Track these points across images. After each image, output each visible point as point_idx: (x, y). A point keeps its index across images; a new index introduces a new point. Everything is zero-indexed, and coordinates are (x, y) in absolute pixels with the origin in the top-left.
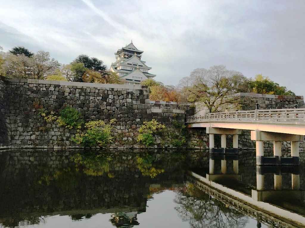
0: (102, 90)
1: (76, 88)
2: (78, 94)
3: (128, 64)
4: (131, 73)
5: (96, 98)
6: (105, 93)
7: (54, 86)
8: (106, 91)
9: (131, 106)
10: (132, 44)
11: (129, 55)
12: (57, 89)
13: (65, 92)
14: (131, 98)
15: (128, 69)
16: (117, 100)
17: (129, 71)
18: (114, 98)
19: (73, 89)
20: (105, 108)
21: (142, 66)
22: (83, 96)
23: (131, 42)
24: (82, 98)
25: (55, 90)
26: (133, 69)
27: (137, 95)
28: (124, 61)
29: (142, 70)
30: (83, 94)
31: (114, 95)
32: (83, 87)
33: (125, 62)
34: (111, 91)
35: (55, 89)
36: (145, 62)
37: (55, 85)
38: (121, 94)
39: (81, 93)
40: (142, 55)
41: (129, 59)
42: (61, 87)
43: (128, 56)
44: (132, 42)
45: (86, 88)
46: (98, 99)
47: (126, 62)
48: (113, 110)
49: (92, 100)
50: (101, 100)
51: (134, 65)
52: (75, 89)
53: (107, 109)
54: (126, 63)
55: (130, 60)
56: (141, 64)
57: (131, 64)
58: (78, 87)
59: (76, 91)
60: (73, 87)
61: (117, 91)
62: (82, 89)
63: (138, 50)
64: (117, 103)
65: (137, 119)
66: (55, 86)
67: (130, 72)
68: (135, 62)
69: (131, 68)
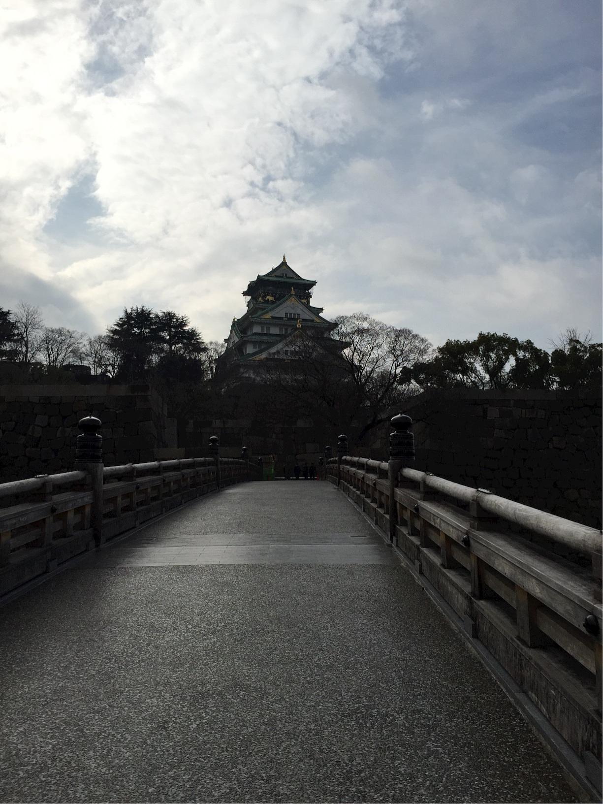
3: (273, 318)
4: (280, 341)
6: (26, 410)
8: (30, 405)
10: (284, 264)
11: (276, 294)
15: (274, 330)
16: (57, 430)
17: (274, 338)
18: (49, 425)
20: (22, 452)
21: (312, 321)
23: (282, 260)
26: (286, 330)
28: (264, 309)
31: (50, 417)
33: (264, 314)
34: (43, 403)
36: (321, 310)
40: (314, 291)
41: (278, 303)
43: (275, 297)
44: (284, 259)
47: (267, 312)
51: (290, 319)
54: (268, 316)
55: (280, 307)
56: (310, 317)
57: (281, 318)
63: (301, 279)
67: (278, 339)
68: (293, 312)
69: (281, 329)
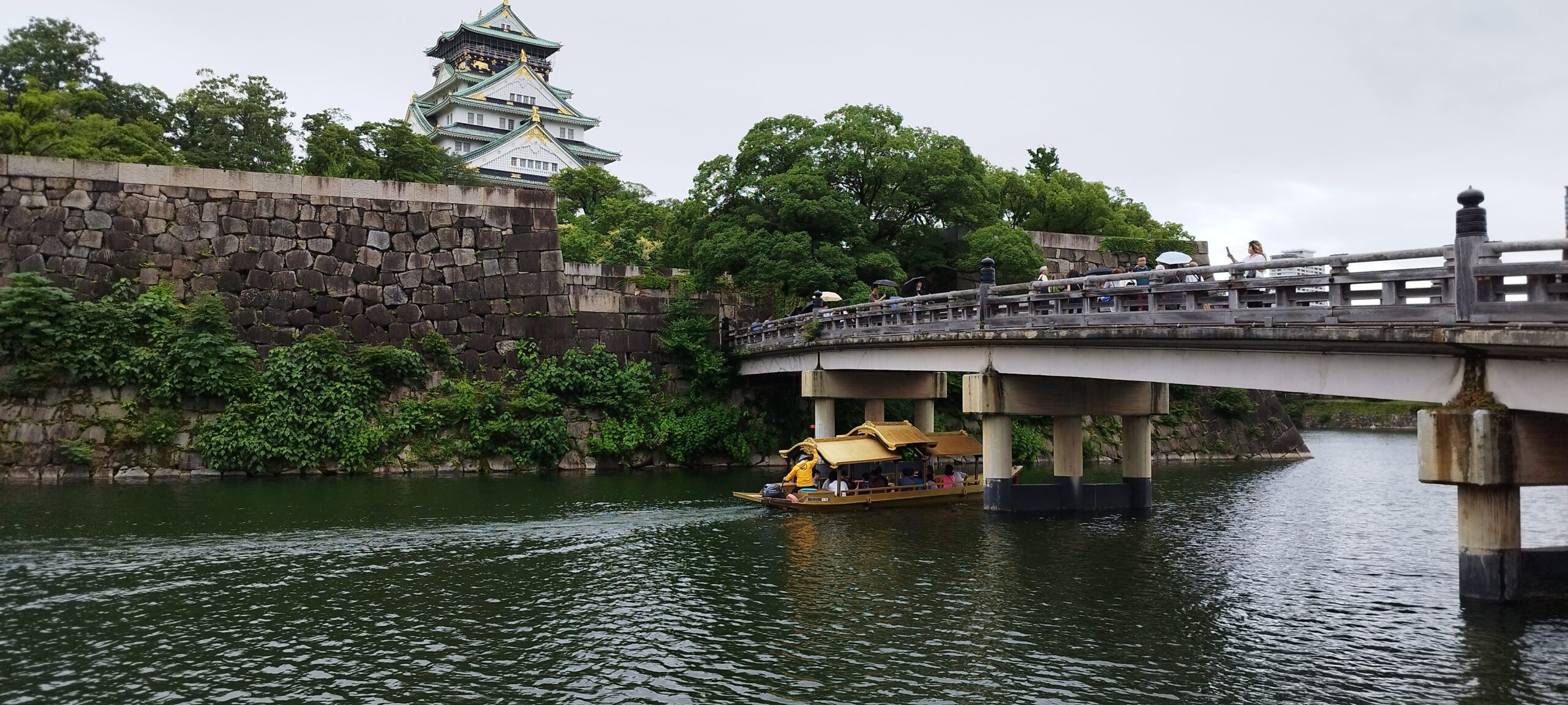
0: (333, 210)
1: (204, 197)
2: (214, 228)
3: (489, 99)
4: (503, 141)
5: (304, 247)
6: (349, 222)
7: (88, 186)
8: (355, 212)
9: (476, 280)
10: (506, 6)
11: (492, 59)
12: (107, 201)
13: (146, 215)
14: (476, 248)
15: (491, 122)
16: (407, 257)
17: (493, 134)
18: (392, 248)
19: (190, 200)
20: (351, 291)
21: (555, 111)
22: (235, 234)
24: (234, 245)
25: (97, 205)
26: (511, 122)
27: (504, 233)
29: (555, 131)
30: (239, 226)
31: (392, 234)
32: (237, 192)
33: (475, 91)
34: (377, 211)
35: (95, 203)
36: (569, 94)
37: (94, 181)
38: (427, 228)
39: (229, 223)
41: (496, 75)
42: (129, 194)
43: (489, 63)
45: (253, 197)
46: (314, 249)
47: (478, 89)
48: (389, 301)
49: (283, 253)
50: (329, 254)
51: (517, 104)
52: (200, 203)
53: (361, 295)
54: (482, 95)
55: (501, 84)
56: (553, 103)
57: (504, 102)
58: (213, 195)
59: (201, 212)
60: (187, 195)
61: (408, 212)
62: (233, 200)
63: (535, 37)
64: (407, 269)
65: (505, 343)
66: (97, 185)
67: (500, 136)
68: (523, 93)
69: (502, 121)
